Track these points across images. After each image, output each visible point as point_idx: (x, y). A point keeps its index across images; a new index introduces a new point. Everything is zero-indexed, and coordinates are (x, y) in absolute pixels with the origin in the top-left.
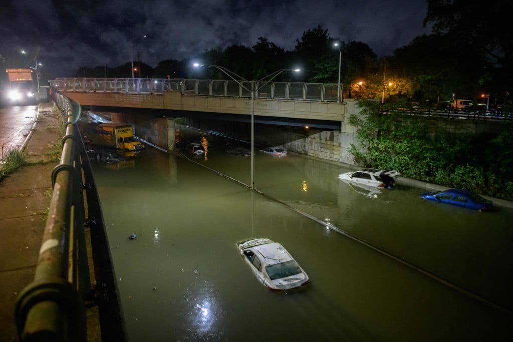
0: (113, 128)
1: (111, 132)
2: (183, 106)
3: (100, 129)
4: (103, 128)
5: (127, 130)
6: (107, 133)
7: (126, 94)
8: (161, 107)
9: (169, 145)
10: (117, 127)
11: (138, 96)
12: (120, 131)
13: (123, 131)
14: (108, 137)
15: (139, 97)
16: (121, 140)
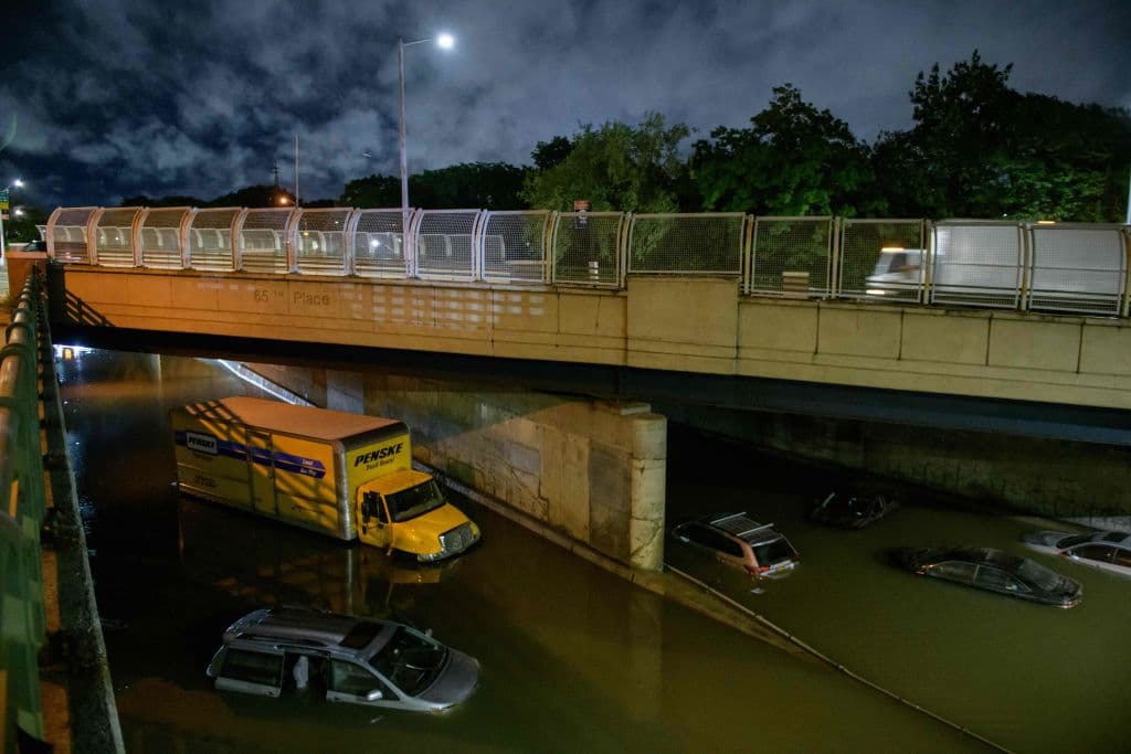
0: (329, 449)
1: (317, 464)
2: (743, 353)
3: (262, 444)
4: (276, 439)
5: (391, 450)
6: (294, 465)
7: (411, 286)
8: (612, 358)
9: (635, 545)
10: (350, 442)
11: (475, 295)
12: (363, 459)
13: (375, 455)
14: (302, 484)
15: (483, 302)
16: (372, 507)
